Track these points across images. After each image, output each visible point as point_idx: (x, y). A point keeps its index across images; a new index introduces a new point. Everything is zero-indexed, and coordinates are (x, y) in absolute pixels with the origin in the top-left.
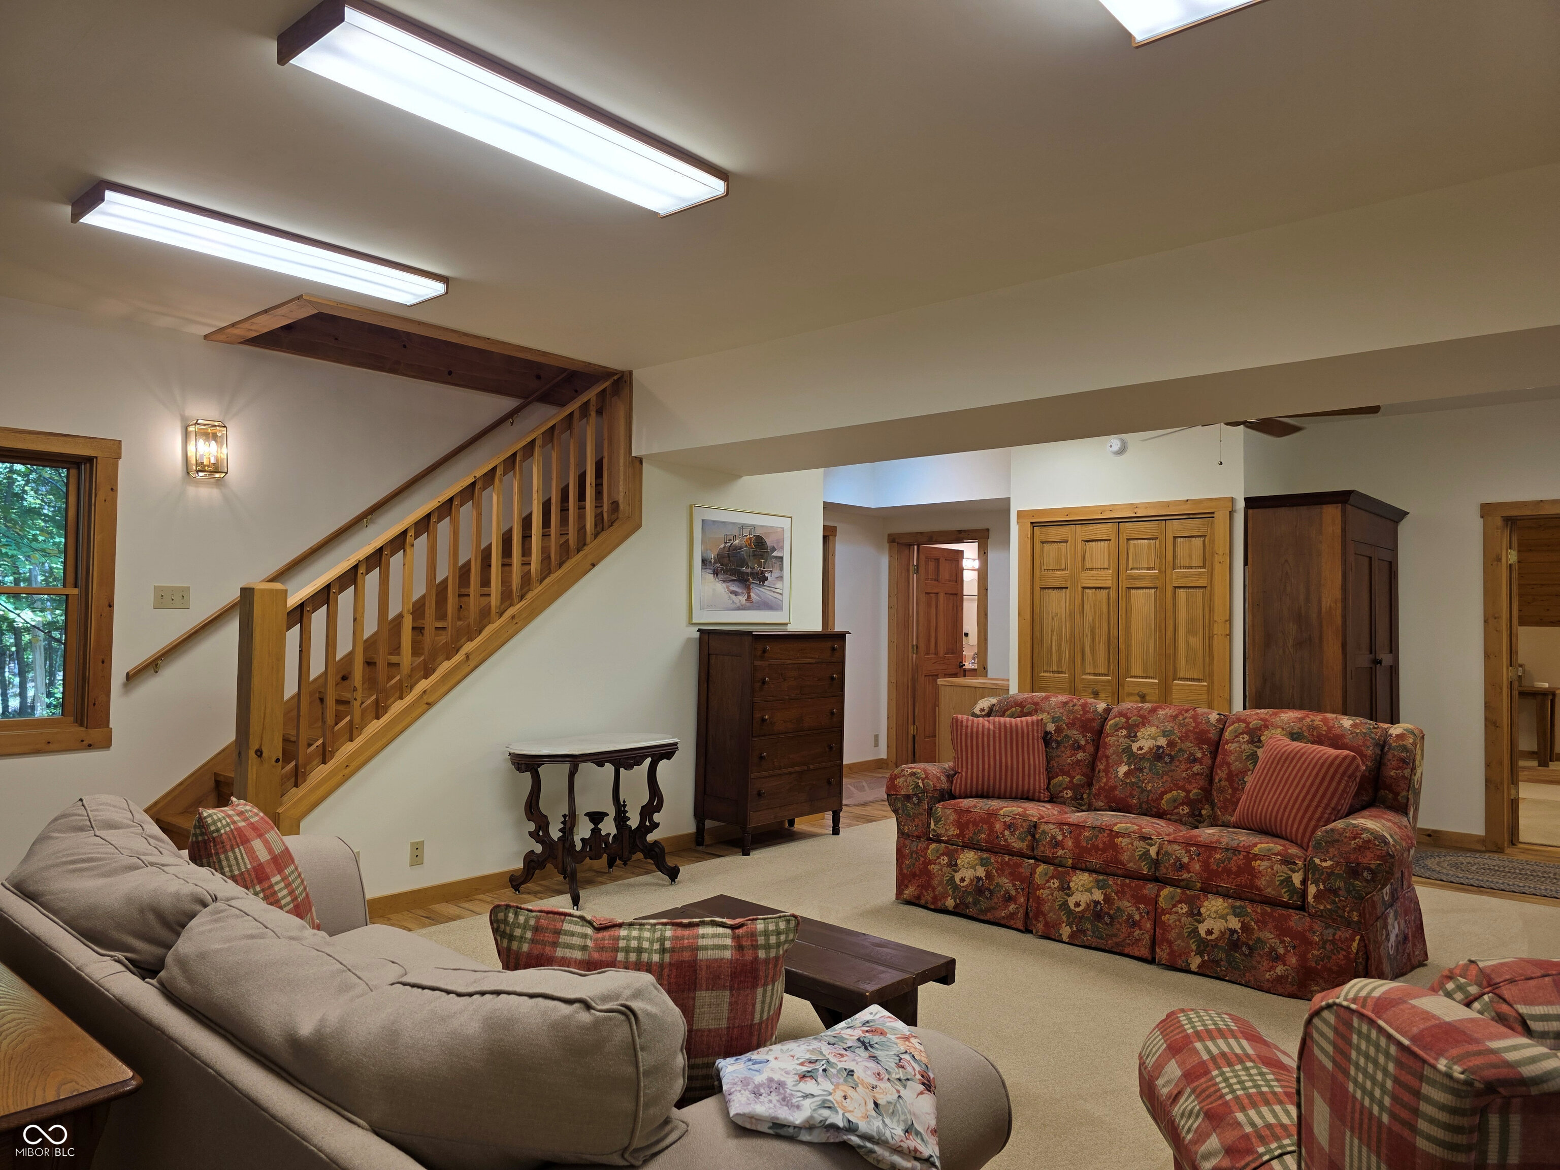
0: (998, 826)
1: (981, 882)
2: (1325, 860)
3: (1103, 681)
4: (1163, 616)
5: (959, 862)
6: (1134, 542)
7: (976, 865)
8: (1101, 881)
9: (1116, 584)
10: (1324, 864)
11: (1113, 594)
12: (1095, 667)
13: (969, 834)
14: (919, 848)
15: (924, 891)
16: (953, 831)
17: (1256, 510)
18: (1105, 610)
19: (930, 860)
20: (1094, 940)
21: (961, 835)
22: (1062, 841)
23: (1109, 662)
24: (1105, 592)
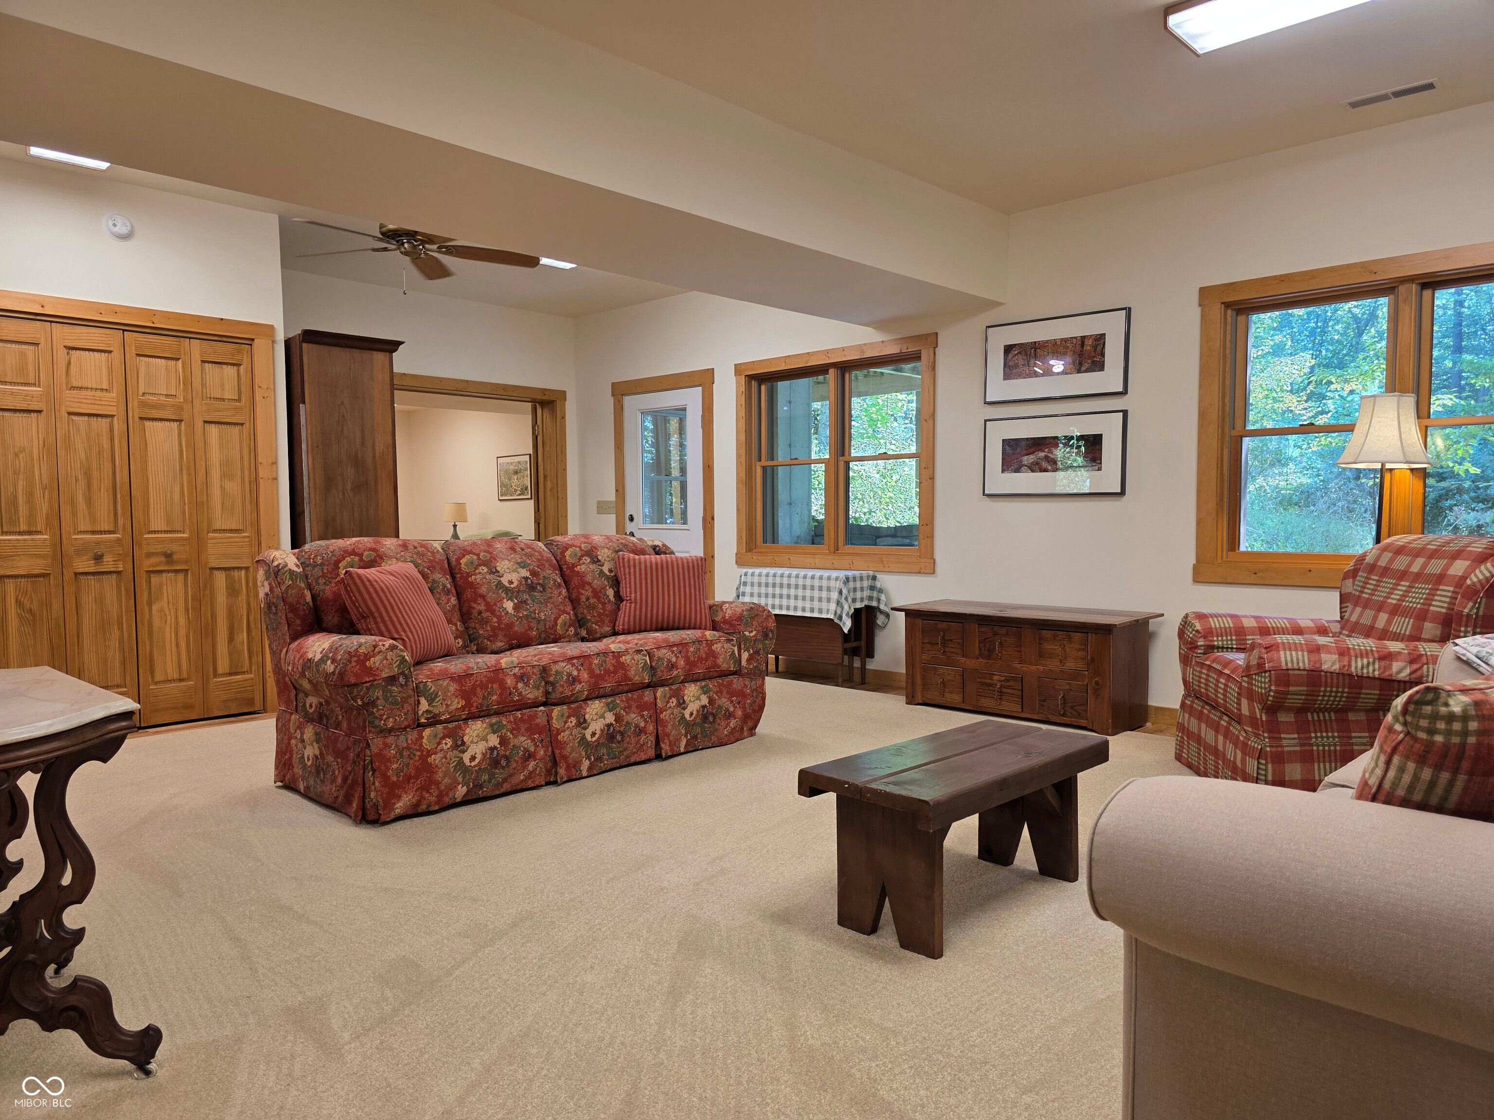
0: (510, 681)
1: (495, 752)
2: (752, 631)
3: (110, 541)
4: (192, 456)
5: (466, 739)
6: (147, 359)
7: (487, 734)
8: (610, 703)
9: (123, 413)
10: (752, 635)
11: (118, 425)
12: (94, 521)
13: (476, 701)
14: (410, 742)
15: (424, 793)
16: (457, 704)
17: (310, 345)
18: (106, 445)
19: (429, 751)
20: (610, 761)
21: (469, 704)
22: (578, 676)
23: (115, 514)
24: (105, 422)
